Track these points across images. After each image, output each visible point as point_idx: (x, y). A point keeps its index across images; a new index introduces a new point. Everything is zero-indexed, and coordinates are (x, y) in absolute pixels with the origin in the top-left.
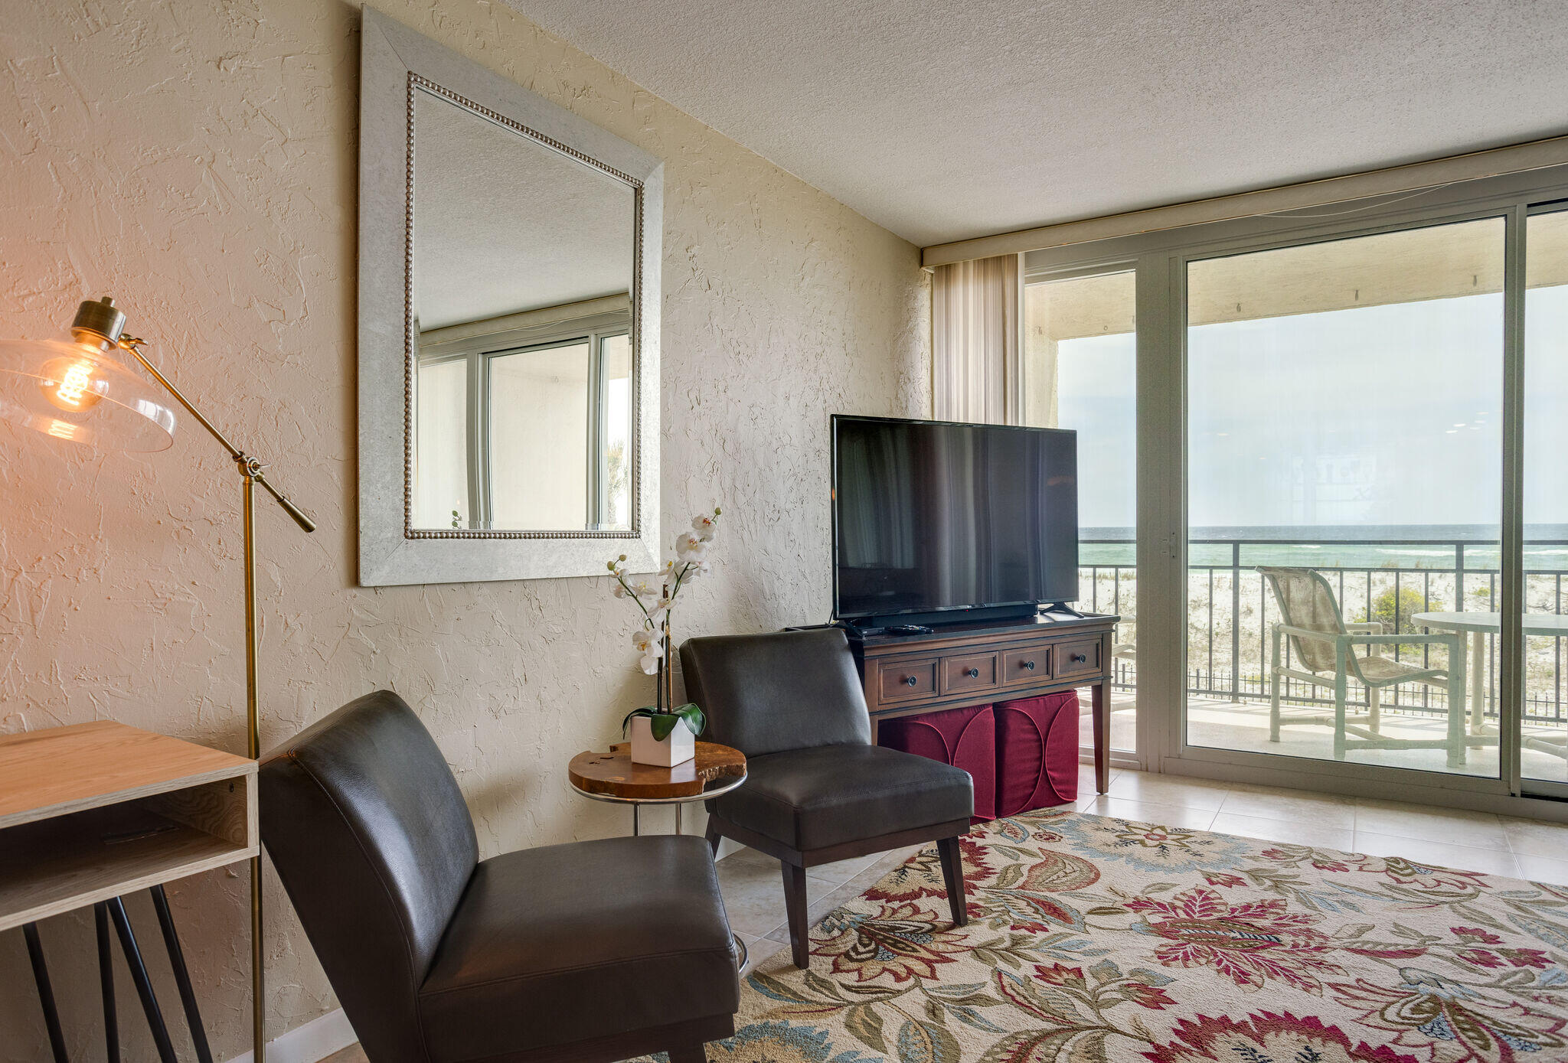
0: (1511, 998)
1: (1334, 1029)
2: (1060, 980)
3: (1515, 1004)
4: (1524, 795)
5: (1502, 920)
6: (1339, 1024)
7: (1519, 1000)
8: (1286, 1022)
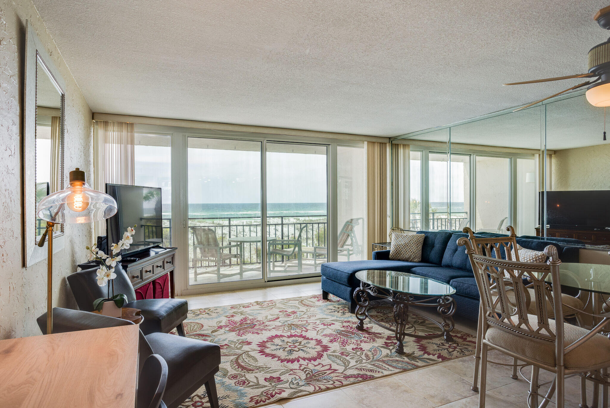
0: (298, 320)
1: (281, 335)
2: (225, 348)
3: (299, 321)
4: (268, 281)
5: (284, 307)
6: (281, 334)
7: (299, 320)
8: (277, 336)
